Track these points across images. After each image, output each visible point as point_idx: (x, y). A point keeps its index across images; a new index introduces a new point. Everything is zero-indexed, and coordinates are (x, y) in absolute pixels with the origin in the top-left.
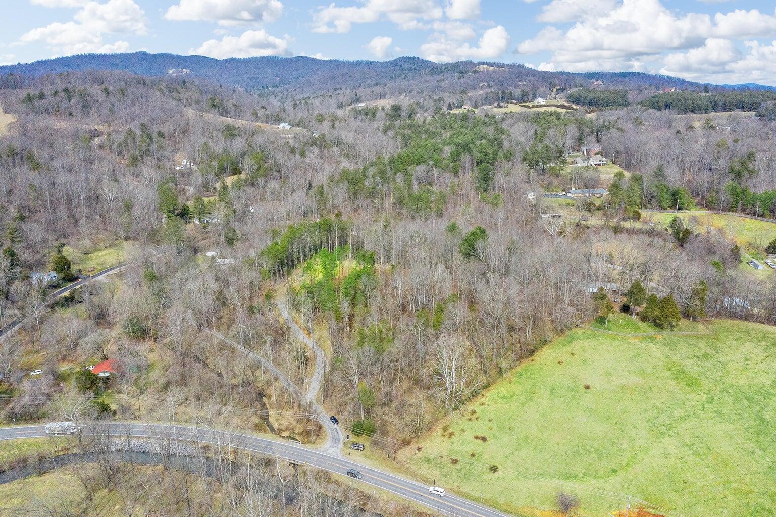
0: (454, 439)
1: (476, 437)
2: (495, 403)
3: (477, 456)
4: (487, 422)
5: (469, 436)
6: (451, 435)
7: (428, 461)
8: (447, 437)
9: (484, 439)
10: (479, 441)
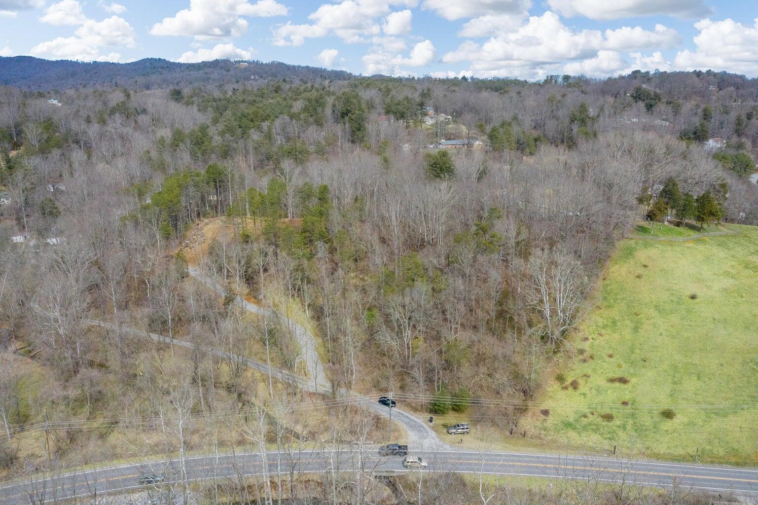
0: (583, 388)
1: (612, 380)
2: (601, 335)
3: (630, 402)
4: (608, 359)
5: (599, 380)
6: (575, 385)
7: (568, 425)
8: (570, 389)
9: (623, 381)
10: (617, 384)
